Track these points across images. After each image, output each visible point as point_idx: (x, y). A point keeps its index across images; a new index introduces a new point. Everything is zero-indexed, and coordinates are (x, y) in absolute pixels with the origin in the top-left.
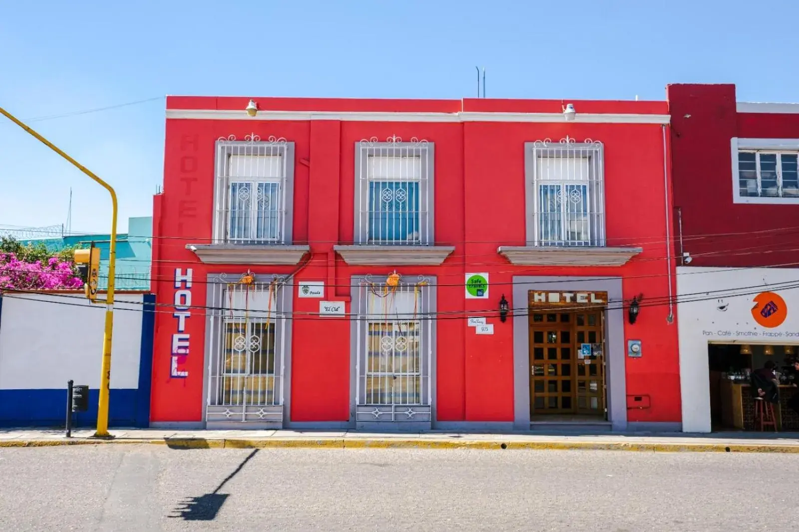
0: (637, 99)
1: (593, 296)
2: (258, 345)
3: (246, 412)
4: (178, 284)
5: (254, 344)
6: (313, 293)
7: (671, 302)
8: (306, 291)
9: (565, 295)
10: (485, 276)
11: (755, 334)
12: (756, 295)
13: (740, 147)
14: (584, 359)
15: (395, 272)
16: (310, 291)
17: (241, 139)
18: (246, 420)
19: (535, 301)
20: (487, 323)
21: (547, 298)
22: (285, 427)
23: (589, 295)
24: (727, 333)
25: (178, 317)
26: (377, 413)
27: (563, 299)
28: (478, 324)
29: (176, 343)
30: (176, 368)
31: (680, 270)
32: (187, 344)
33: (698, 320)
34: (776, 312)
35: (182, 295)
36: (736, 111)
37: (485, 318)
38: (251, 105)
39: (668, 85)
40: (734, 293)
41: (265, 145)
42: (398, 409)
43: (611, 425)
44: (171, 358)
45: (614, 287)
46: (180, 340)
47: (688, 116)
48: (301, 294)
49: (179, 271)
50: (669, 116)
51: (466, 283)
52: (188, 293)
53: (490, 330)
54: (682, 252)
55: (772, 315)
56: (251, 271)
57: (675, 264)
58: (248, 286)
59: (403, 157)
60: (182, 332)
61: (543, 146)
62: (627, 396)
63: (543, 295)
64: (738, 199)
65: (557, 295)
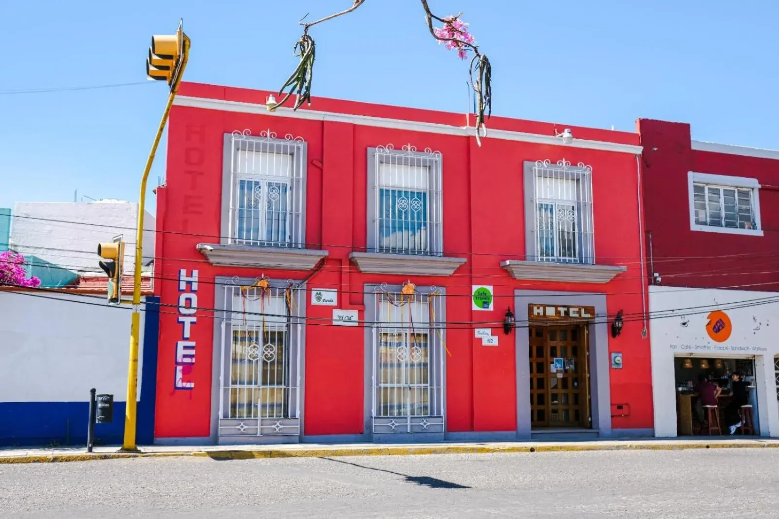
0: (613, 129)
1: (583, 311)
2: (273, 354)
3: (262, 425)
4: (183, 286)
5: (269, 353)
6: (327, 301)
7: (645, 318)
8: (319, 299)
9: (559, 309)
10: (490, 289)
11: (709, 348)
12: (709, 313)
13: (696, 180)
14: (557, 373)
15: (409, 281)
16: (323, 298)
17: (255, 134)
18: (261, 434)
19: (535, 314)
20: (493, 335)
21: (544, 312)
22: (301, 442)
23: (580, 309)
24: (688, 347)
25: (183, 323)
26: (393, 424)
27: (558, 312)
28: (484, 335)
29: (181, 352)
30: (180, 379)
31: (652, 288)
32: (193, 352)
33: (666, 334)
34: (724, 329)
35: (187, 299)
36: (690, 148)
37: (490, 329)
38: (271, 100)
39: (639, 119)
40: (694, 311)
41: (282, 143)
42: (414, 420)
43: (598, 433)
44: (176, 368)
45: (599, 303)
46: (185, 348)
47: (656, 149)
48: (314, 302)
49: (183, 272)
50: (641, 148)
51: (473, 294)
52: (194, 297)
53: (495, 341)
54: (652, 272)
55: (721, 331)
56: (265, 276)
57: (647, 284)
58: (263, 292)
59: (411, 166)
60: (187, 339)
61: (543, 166)
62: (611, 405)
63: (542, 308)
64: (694, 227)
65: (553, 309)
